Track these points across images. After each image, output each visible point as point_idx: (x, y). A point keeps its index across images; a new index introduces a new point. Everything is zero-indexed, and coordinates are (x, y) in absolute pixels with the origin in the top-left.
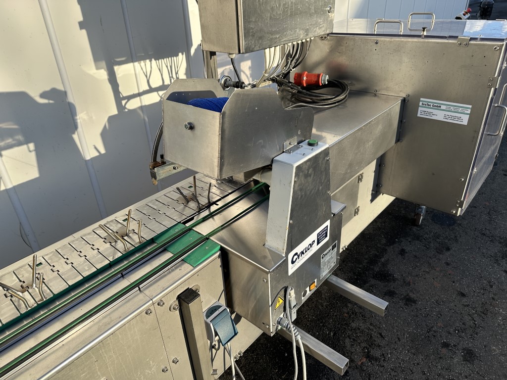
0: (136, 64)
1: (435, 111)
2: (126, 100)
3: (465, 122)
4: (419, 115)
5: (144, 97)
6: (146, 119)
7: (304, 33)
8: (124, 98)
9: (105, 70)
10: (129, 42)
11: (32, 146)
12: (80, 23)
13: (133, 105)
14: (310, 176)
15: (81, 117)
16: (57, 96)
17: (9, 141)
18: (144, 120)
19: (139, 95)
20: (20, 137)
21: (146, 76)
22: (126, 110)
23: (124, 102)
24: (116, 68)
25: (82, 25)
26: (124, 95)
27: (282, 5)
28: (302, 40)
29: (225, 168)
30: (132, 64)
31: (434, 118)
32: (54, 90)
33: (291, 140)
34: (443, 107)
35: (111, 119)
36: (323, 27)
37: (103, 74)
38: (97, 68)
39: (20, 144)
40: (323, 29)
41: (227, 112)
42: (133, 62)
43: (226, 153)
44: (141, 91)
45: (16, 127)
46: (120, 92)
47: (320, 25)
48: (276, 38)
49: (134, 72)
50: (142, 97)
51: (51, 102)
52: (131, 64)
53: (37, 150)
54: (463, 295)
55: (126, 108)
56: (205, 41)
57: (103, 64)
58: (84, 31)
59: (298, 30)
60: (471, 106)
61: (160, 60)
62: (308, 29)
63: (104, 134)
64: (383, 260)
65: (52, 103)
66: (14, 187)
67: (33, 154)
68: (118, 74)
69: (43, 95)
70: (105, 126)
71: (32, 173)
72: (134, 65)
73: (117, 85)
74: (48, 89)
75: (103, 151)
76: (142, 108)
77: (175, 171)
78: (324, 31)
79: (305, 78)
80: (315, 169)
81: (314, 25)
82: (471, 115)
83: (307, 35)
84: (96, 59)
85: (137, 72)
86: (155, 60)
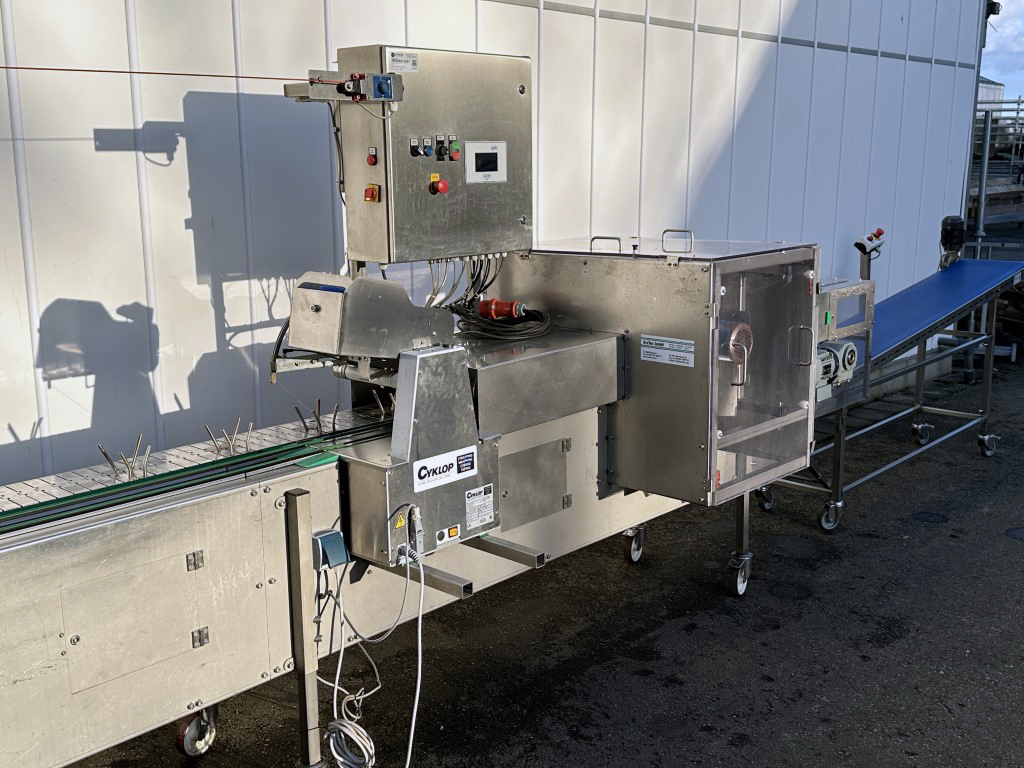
0: (255, 283)
1: (658, 352)
2: (232, 334)
3: (691, 364)
4: (642, 358)
5: (257, 332)
6: (257, 369)
8: (230, 329)
9: (209, 286)
10: (247, 251)
11: (91, 379)
12: (187, 221)
13: (241, 341)
14: (441, 375)
15: (164, 350)
16: (140, 314)
17: (65, 369)
18: (253, 369)
19: (252, 327)
20: (79, 367)
21: (268, 301)
22: (230, 348)
23: (228, 336)
24: (225, 285)
25: (188, 224)
26: (231, 326)
28: (501, 253)
29: (344, 345)
31: (658, 360)
32: (136, 305)
33: (424, 340)
34: (666, 345)
35: (206, 359)
36: (514, 241)
37: (206, 292)
38: (199, 283)
39: (76, 374)
40: (515, 243)
41: (350, 294)
42: (249, 279)
43: (346, 331)
44: (255, 322)
45: (78, 351)
46: (225, 320)
48: (440, 249)
49: (247, 295)
50: (255, 332)
51: (130, 320)
52: (246, 283)
53: (96, 386)
54: (770, 679)
55: (230, 345)
56: (351, 250)
57: (209, 278)
58: (190, 232)
59: (473, 242)
60: (693, 342)
61: (291, 280)
63: (193, 380)
64: (651, 635)
65: (129, 324)
66: (51, 437)
67: (91, 391)
68: (227, 295)
69: (121, 311)
71: (83, 421)
72: (250, 284)
73: (224, 310)
74: (129, 303)
75: (186, 405)
76: (252, 347)
77: (296, 368)
79: (493, 307)
80: (445, 369)
82: (695, 353)
83: (488, 249)
84: (201, 270)
85: (254, 296)
86: (284, 279)
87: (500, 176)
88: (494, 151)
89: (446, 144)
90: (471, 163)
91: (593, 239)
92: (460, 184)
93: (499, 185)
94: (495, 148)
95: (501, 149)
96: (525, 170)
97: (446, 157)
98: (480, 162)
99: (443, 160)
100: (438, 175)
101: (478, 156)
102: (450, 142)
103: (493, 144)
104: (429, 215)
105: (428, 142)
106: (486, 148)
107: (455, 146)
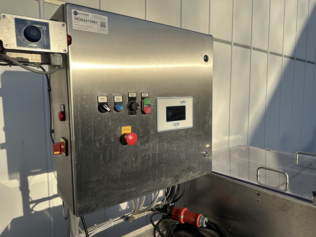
0: (51, 174)
2: (34, 204)
5: (53, 200)
7: (173, 180)
8: (33, 202)
9: (18, 180)
13: (41, 207)
18: (50, 220)
19: (49, 198)
23: (32, 205)
24: (29, 178)
25: (3, 146)
26: (33, 199)
27: (140, 158)
30: (46, 174)
36: (198, 170)
37: (16, 183)
38: (10, 179)
40: (198, 172)
42: (48, 172)
46: (30, 198)
47: (194, 169)
48: (132, 192)
50: (51, 200)
55: (33, 211)
57: (18, 175)
58: (4, 150)
62: (177, 175)
68: (31, 183)
70: (7, 227)
72: (48, 175)
73: (28, 192)
76: (49, 209)
78: (200, 174)
79: (182, 217)
81: (186, 170)
87: (188, 123)
88: (183, 105)
89: (138, 101)
90: (162, 114)
91: (259, 168)
92: (152, 132)
93: (186, 130)
94: (184, 102)
95: (189, 104)
96: (207, 117)
97: (139, 111)
98: (170, 114)
99: (135, 113)
100: (130, 127)
101: (169, 109)
102: (143, 98)
103: (182, 100)
104: (120, 164)
105: (118, 99)
106: (176, 102)
107: (147, 102)
